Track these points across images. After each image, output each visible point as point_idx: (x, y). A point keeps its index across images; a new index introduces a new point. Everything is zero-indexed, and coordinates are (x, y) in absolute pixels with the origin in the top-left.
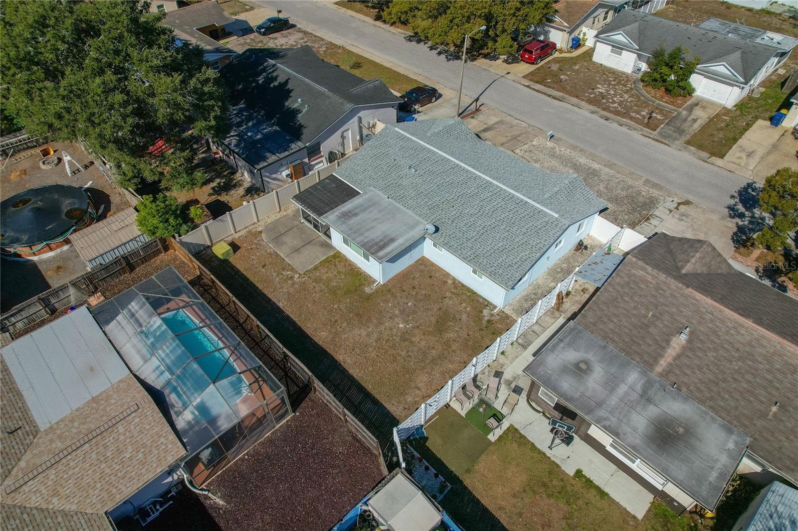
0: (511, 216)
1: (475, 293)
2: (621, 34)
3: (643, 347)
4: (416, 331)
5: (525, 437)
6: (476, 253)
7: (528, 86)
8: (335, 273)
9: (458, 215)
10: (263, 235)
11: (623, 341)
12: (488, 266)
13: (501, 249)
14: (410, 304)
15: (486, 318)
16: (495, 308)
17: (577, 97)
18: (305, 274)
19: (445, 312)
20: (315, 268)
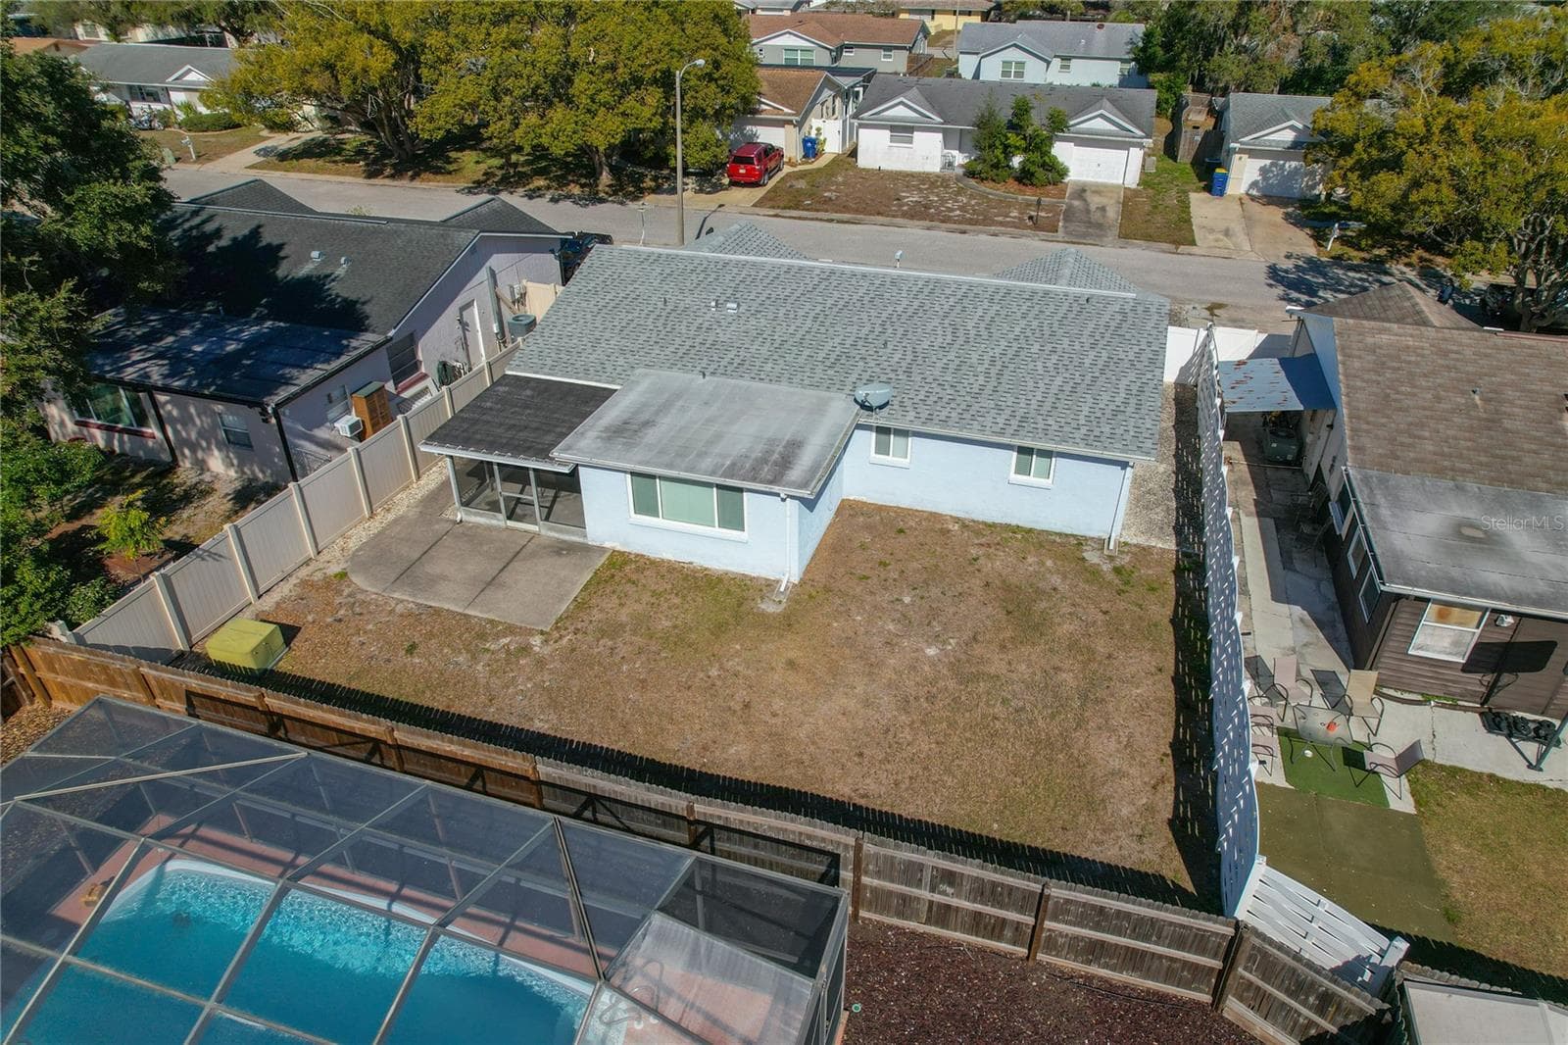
0: (1035, 323)
1: (1030, 531)
2: (901, 103)
3: (1527, 460)
4: (978, 650)
5: (1462, 770)
6: (1020, 413)
7: (776, 216)
8: (646, 598)
9: (909, 357)
10: (358, 580)
11: (1481, 464)
12: (1067, 429)
13: (1067, 388)
14: (907, 600)
15: (1106, 567)
16: (1101, 543)
17: (879, 214)
18: (557, 628)
19: (1007, 588)
20: (581, 605)
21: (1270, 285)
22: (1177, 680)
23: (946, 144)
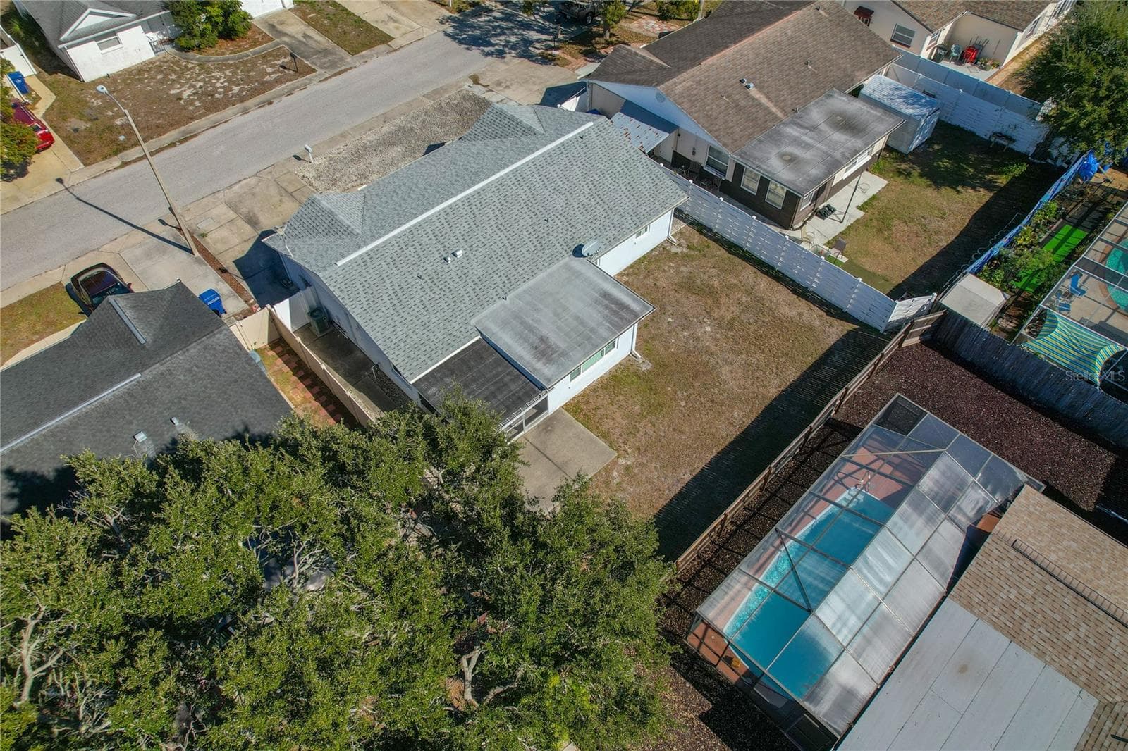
0: (580, 164)
1: (644, 257)
2: (91, 13)
3: (758, 116)
4: (715, 315)
7: (125, 164)
8: (613, 408)
9: (563, 219)
11: (753, 127)
14: (670, 320)
15: (685, 250)
16: (668, 241)
17: (192, 119)
18: (617, 450)
19: (679, 285)
20: (604, 436)
21: (468, 49)
22: (762, 272)
23: (145, 32)
